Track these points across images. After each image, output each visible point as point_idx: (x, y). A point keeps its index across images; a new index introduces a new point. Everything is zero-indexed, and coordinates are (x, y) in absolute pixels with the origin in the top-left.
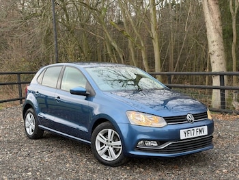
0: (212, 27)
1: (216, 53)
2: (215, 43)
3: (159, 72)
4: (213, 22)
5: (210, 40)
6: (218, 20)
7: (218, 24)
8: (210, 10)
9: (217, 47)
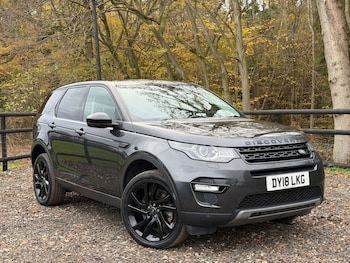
0: (333, 43)
1: (340, 82)
2: (337, 66)
3: (249, 111)
4: (334, 34)
5: (329, 62)
6: (342, 31)
7: (343, 37)
8: (330, 17)
9: (341, 72)
